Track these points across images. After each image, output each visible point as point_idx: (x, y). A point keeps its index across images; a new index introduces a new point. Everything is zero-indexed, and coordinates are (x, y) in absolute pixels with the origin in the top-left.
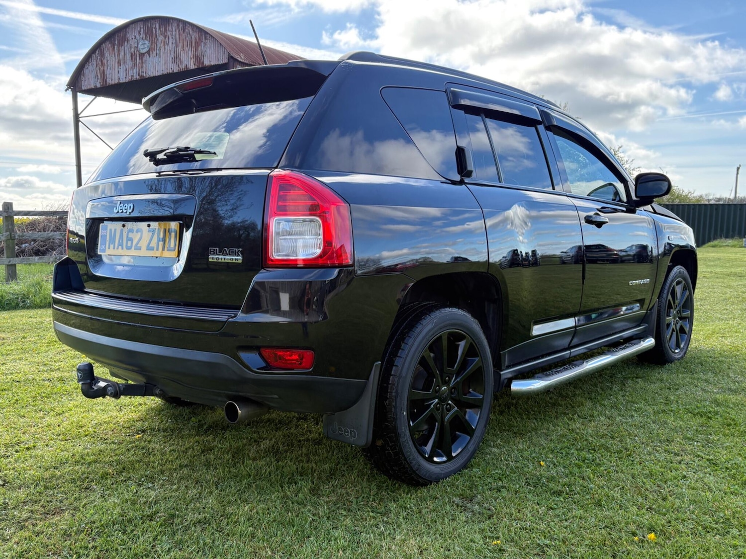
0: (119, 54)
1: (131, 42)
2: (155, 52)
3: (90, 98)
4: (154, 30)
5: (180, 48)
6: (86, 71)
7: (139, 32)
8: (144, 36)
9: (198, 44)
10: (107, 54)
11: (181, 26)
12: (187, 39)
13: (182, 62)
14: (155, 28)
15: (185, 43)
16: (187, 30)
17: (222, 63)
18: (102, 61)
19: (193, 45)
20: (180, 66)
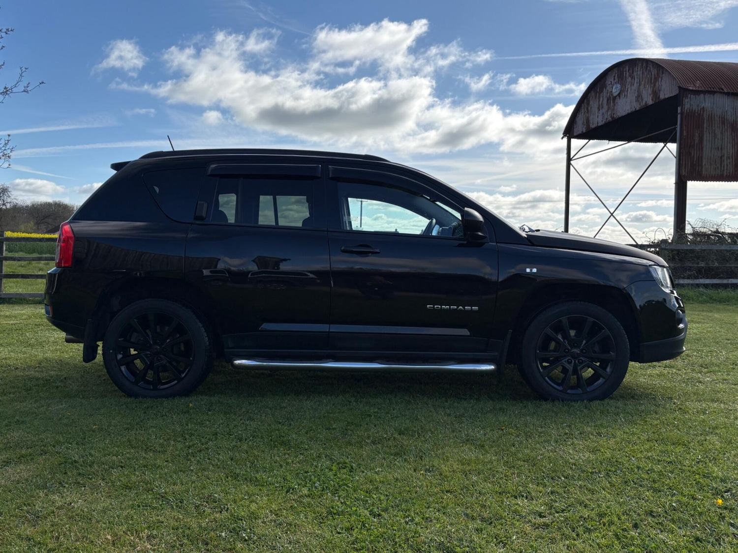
0: (599, 100)
1: (608, 88)
2: (624, 94)
3: (583, 142)
4: (625, 73)
5: (642, 87)
6: (577, 119)
7: (614, 76)
8: (617, 81)
9: (656, 79)
10: (591, 102)
11: (644, 65)
12: (648, 76)
13: (642, 100)
14: (626, 71)
15: (646, 81)
16: (648, 68)
17: (674, 94)
18: (587, 109)
19: (653, 81)
20: (641, 104)
